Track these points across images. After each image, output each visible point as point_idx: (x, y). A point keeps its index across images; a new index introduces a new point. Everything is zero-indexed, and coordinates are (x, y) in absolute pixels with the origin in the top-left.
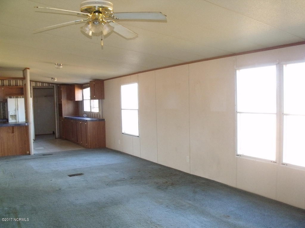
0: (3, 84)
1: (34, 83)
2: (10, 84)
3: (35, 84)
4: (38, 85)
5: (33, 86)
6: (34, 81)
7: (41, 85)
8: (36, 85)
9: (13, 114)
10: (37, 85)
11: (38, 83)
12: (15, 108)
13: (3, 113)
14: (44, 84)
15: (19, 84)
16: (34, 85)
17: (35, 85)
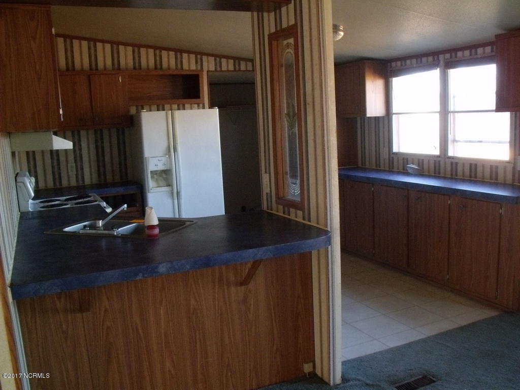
0: (116, 66)
1: (212, 59)
2: (137, 65)
3: (216, 65)
4: (224, 68)
5: (208, 71)
6: (212, 55)
7: (231, 68)
8: (219, 69)
9: (161, 167)
10: (221, 66)
11: (224, 61)
12: (165, 145)
13: (120, 164)
14: (243, 64)
15: (165, 65)
16: (212, 68)
17: (216, 68)
